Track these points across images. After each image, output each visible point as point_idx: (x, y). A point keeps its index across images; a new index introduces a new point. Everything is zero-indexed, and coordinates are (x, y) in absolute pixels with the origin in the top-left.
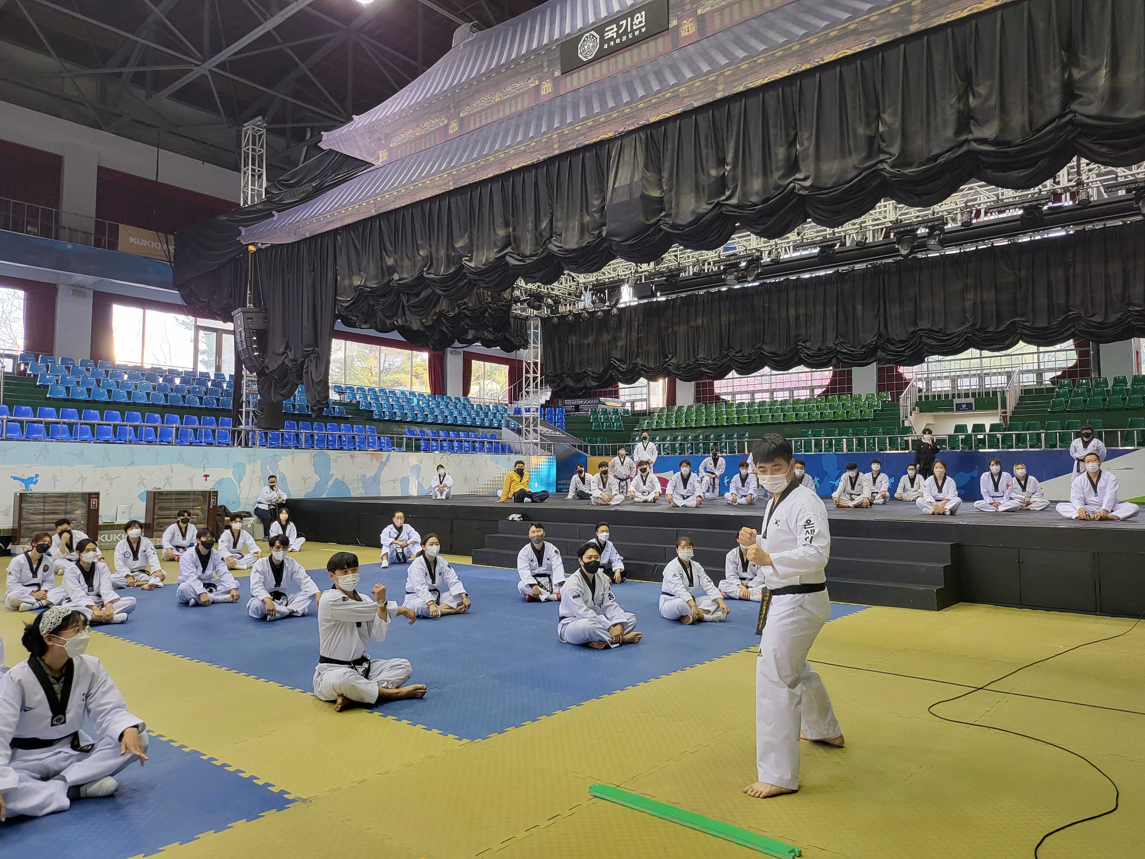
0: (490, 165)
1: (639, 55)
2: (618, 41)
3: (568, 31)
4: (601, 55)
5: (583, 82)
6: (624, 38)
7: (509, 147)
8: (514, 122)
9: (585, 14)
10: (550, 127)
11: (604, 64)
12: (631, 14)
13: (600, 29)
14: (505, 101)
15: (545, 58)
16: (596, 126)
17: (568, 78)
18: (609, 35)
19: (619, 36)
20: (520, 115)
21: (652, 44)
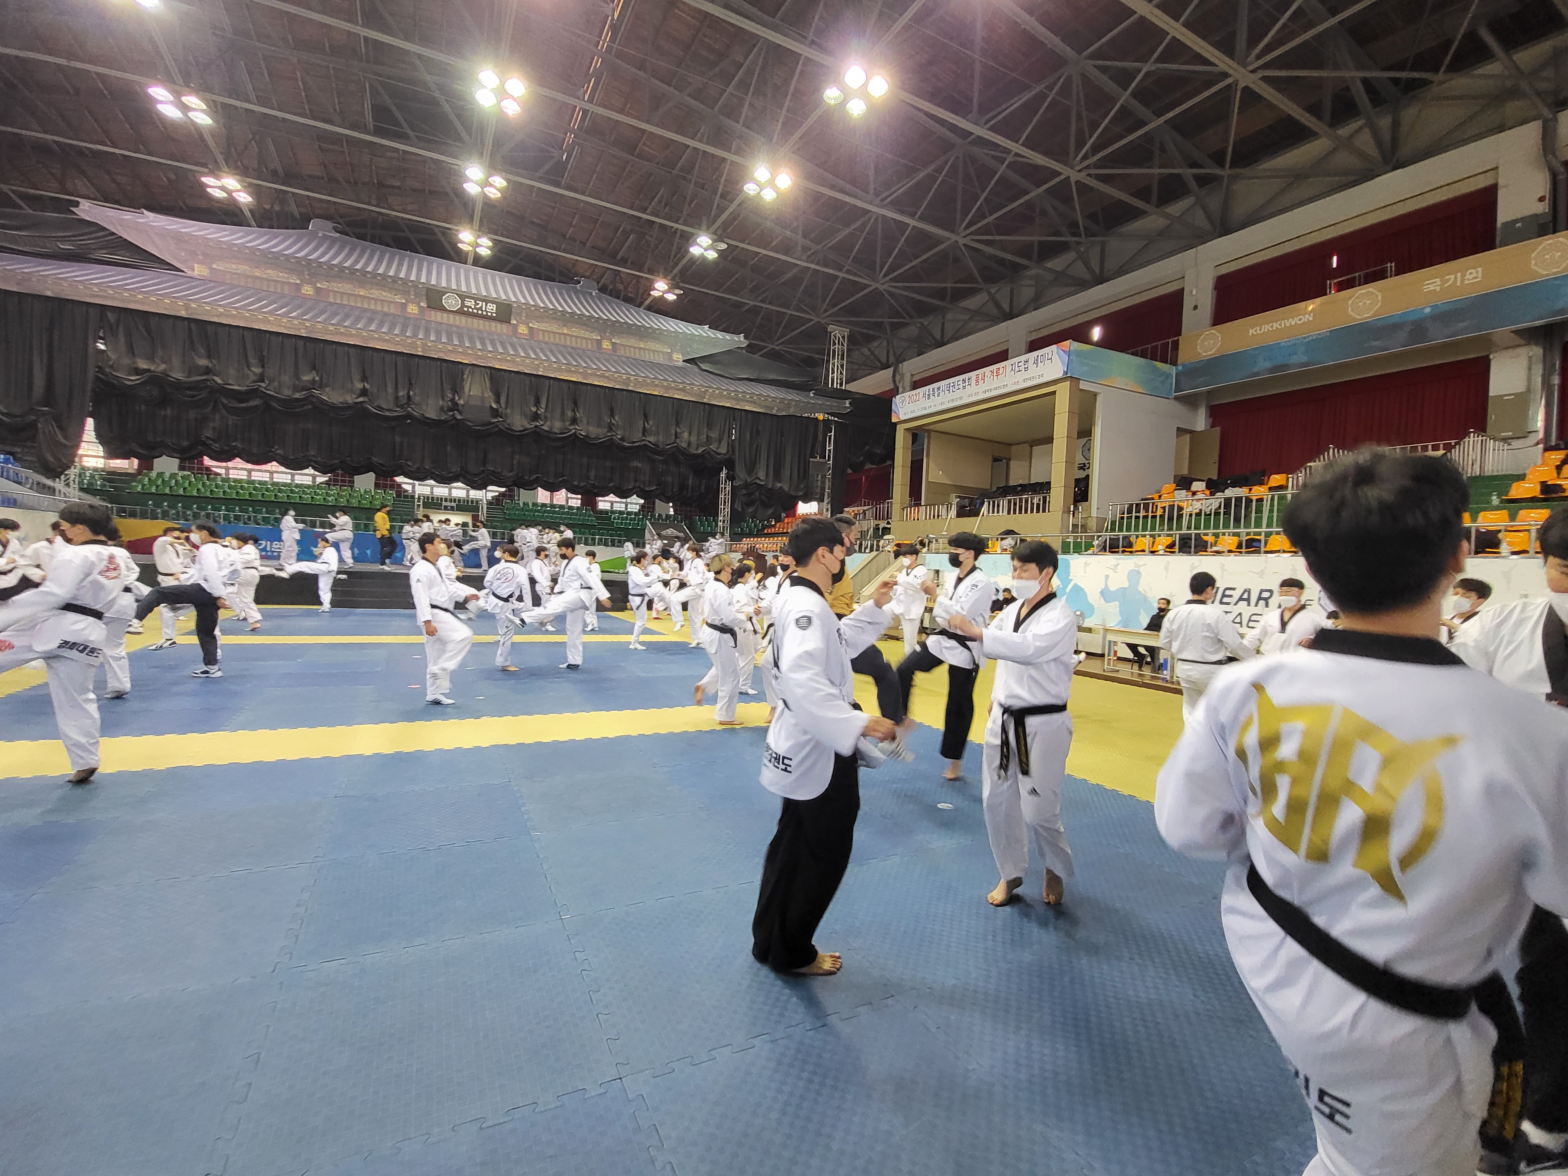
0: (352, 335)
1: (490, 326)
2: (475, 311)
3: (433, 282)
4: (460, 312)
5: (445, 320)
6: (480, 312)
7: (372, 331)
8: (379, 317)
9: (449, 280)
10: (415, 335)
11: (463, 319)
12: (487, 302)
13: (463, 297)
14: (373, 299)
15: (412, 289)
16: (454, 352)
17: (433, 312)
18: (467, 304)
19: (475, 308)
20: (386, 314)
21: (499, 325)
